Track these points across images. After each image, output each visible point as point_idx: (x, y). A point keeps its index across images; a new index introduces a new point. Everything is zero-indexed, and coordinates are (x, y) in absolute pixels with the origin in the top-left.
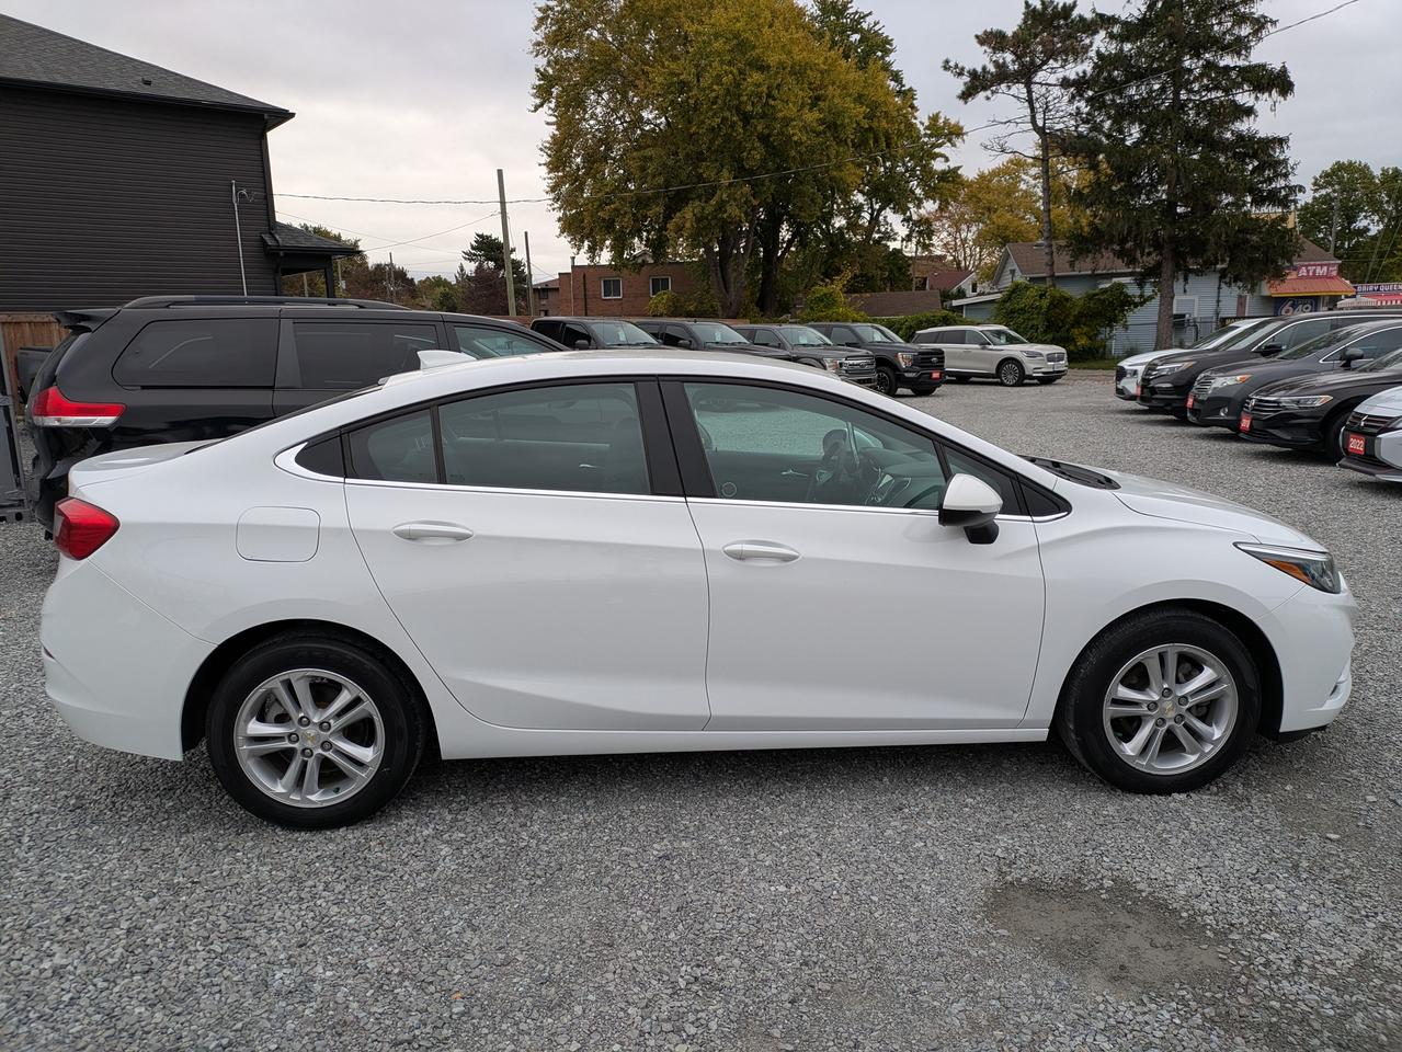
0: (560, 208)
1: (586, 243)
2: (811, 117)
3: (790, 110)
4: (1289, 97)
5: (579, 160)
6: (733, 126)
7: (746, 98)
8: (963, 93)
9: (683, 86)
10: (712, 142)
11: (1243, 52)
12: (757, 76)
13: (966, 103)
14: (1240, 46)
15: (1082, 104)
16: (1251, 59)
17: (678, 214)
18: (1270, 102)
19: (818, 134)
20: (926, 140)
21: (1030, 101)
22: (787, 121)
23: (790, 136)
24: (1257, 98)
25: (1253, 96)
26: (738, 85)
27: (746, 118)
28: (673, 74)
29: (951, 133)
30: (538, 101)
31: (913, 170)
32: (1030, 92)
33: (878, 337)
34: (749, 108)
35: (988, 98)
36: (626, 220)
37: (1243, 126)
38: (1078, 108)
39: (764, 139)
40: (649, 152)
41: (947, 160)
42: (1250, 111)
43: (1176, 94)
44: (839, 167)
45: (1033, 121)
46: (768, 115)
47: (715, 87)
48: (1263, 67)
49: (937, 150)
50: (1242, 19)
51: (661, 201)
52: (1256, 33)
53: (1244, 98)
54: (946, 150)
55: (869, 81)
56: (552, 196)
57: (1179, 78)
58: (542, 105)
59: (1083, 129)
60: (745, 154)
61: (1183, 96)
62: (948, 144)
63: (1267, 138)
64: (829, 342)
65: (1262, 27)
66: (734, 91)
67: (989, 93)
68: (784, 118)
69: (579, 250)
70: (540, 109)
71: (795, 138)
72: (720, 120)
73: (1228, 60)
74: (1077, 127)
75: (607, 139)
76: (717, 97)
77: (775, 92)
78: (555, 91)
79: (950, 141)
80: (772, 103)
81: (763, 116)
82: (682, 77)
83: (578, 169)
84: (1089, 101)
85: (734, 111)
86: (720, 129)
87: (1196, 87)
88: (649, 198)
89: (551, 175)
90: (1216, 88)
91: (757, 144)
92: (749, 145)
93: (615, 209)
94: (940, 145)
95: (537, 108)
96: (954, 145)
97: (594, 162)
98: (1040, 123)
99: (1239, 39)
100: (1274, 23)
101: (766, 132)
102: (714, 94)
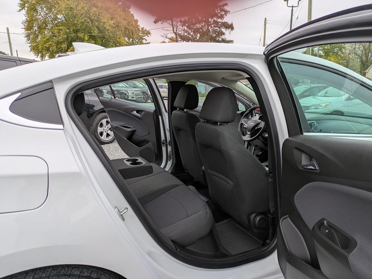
0: (30, 43)
1: (40, 54)
2: (111, 22)
3: (105, 20)
4: (233, 31)
5: (36, 28)
6: (88, 22)
7: (92, 15)
8: (155, 21)
9: (71, 9)
10: (81, 26)
11: (222, 18)
12: (95, 9)
13: (156, 24)
14: (222, 17)
15: (185, 28)
16: (224, 20)
17: (71, 47)
18: (229, 32)
19: (114, 28)
20: (141, 34)
21: (172, 25)
22: (104, 23)
23: (106, 27)
24: (226, 30)
25: (225, 30)
26: (89, 11)
27: (92, 21)
28: (68, 4)
29: (147, 33)
30: (20, 8)
31: (138, 42)
32: (172, 23)
33: (141, 86)
34: (93, 18)
35: (162, 23)
36: (54, 48)
37: (223, 37)
38: (184, 28)
39: (98, 28)
40: (60, 28)
41: (146, 40)
42: (224, 34)
43: (208, 27)
44: (119, 38)
45: (173, 31)
46: (99, 21)
47: (82, 10)
48: (227, 23)
49: (144, 37)
50: (223, 10)
51: (66, 43)
52: (225, 14)
53: (223, 30)
54: (146, 37)
55: (127, 15)
56: (27, 38)
57: (208, 24)
58: (22, 10)
59: (186, 34)
60: (92, 31)
61: (210, 28)
62: (147, 36)
63: (229, 40)
64: (128, 86)
65: (227, 12)
66: (88, 12)
67: (162, 22)
68: (103, 22)
69: (37, 56)
70: (22, 11)
71: (107, 28)
72: (84, 20)
73: (219, 20)
74: (184, 33)
75: (45, 23)
76: (83, 13)
77: (100, 14)
78: (26, 5)
79: (147, 35)
80: (100, 17)
81: (97, 21)
82: (71, 6)
83: (36, 31)
84: (187, 27)
85: (88, 18)
86: (84, 23)
87: (213, 26)
88: (61, 42)
89: (26, 32)
90: (217, 27)
91: (96, 29)
92: (93, 29)
93: (50, 44)
94: (144, 36)
95: (20, 10)
96: (148, 36)
97: (42, 29)
98: (175, 31)
99: (221, 15)
100: (229, 12)
101: (98, 25)
102: (82, 12)
